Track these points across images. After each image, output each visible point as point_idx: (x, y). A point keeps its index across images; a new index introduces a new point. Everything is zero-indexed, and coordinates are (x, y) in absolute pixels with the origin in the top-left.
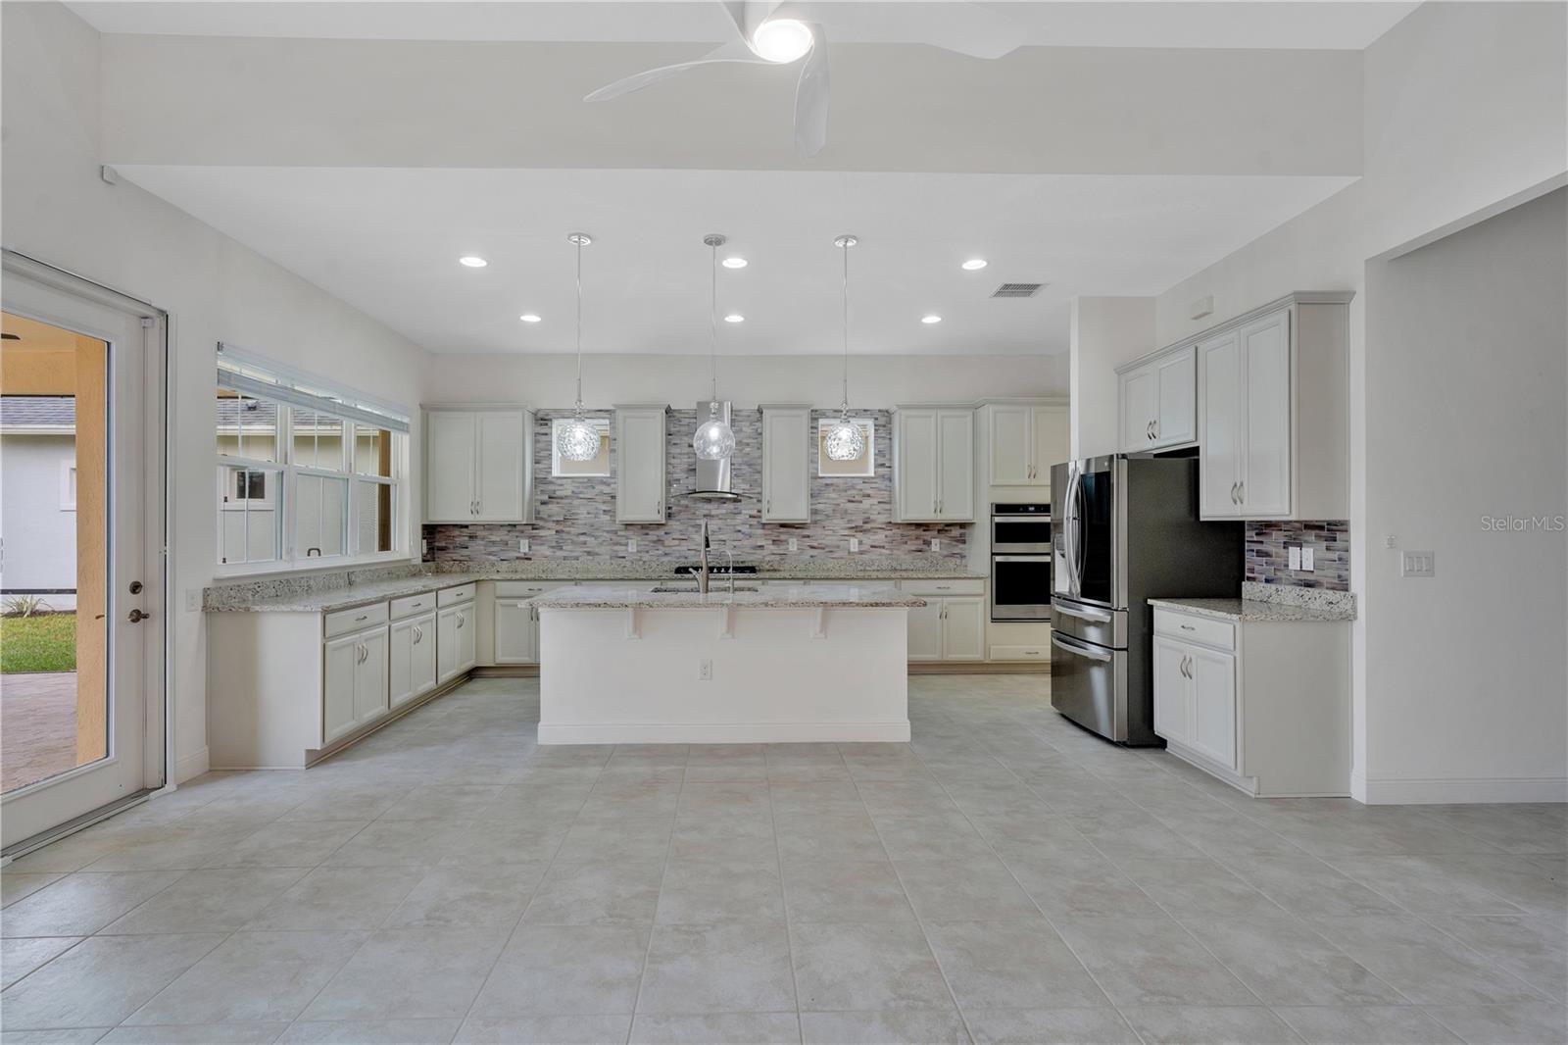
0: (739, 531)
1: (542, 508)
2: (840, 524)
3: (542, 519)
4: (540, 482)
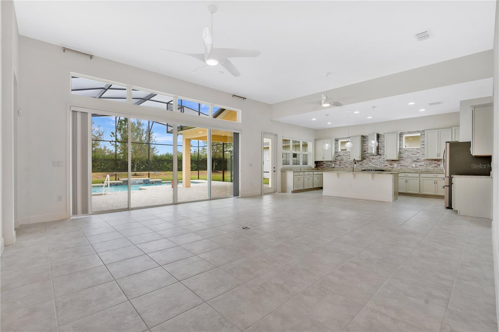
0: (381, 162)
1: (337, 158)
2: (409, 160)
3: (337, 160)
4: (336, 152)
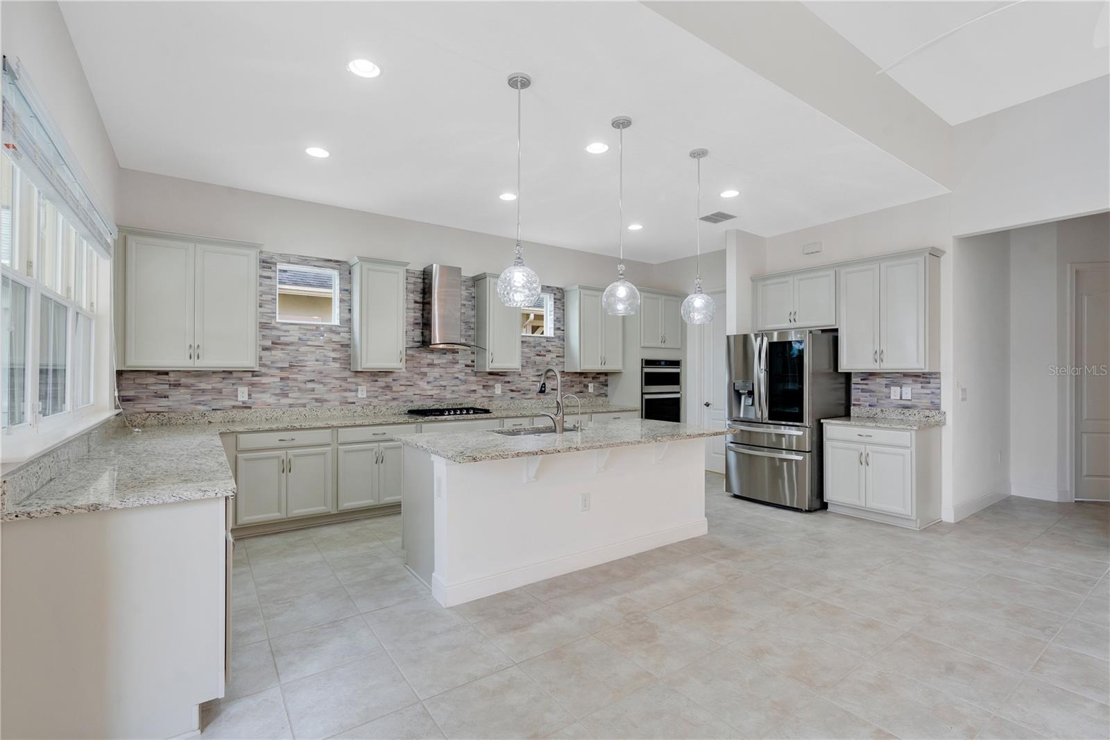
0: (457, 378)
1: (265, 354)
3: (264, 366)
4: (263, 326)
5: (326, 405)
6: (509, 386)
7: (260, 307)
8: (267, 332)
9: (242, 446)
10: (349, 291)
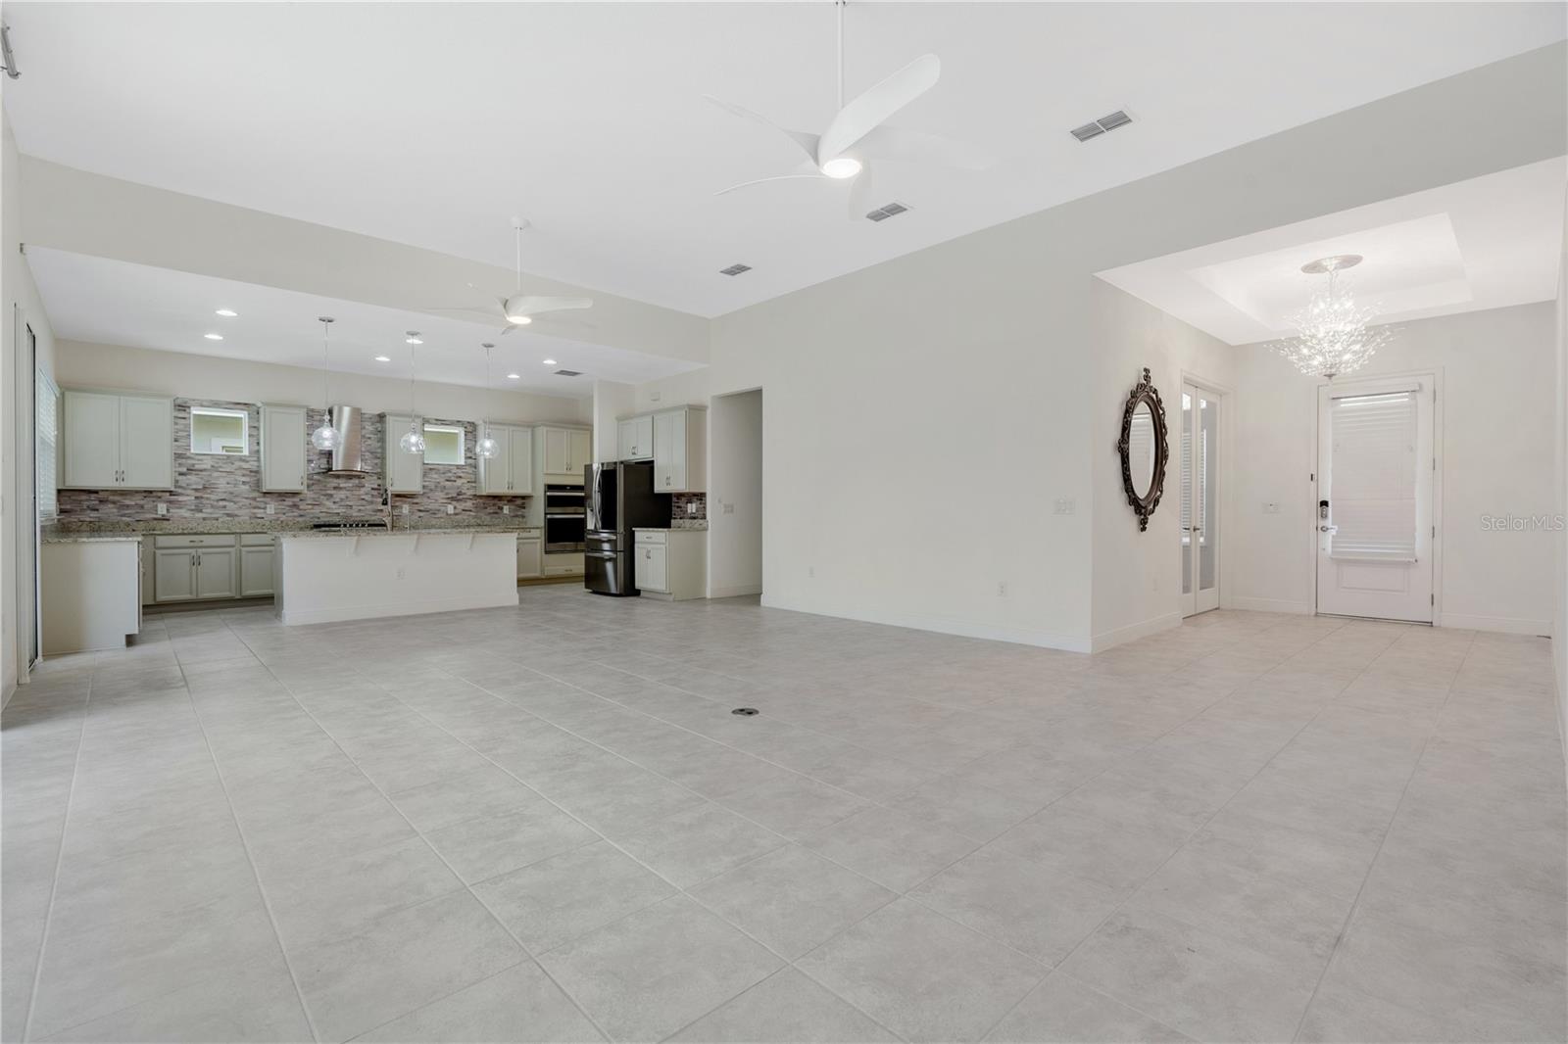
0: (363, 499)
1: (181, 478)
2: (440, 495)
3: (180, 487)
4: (178, 456)
5: (236, 519)
6: (417, 507)
7: (176, 441)
8: (180, 461)
9: (159, 544)
10: (257, 428)
